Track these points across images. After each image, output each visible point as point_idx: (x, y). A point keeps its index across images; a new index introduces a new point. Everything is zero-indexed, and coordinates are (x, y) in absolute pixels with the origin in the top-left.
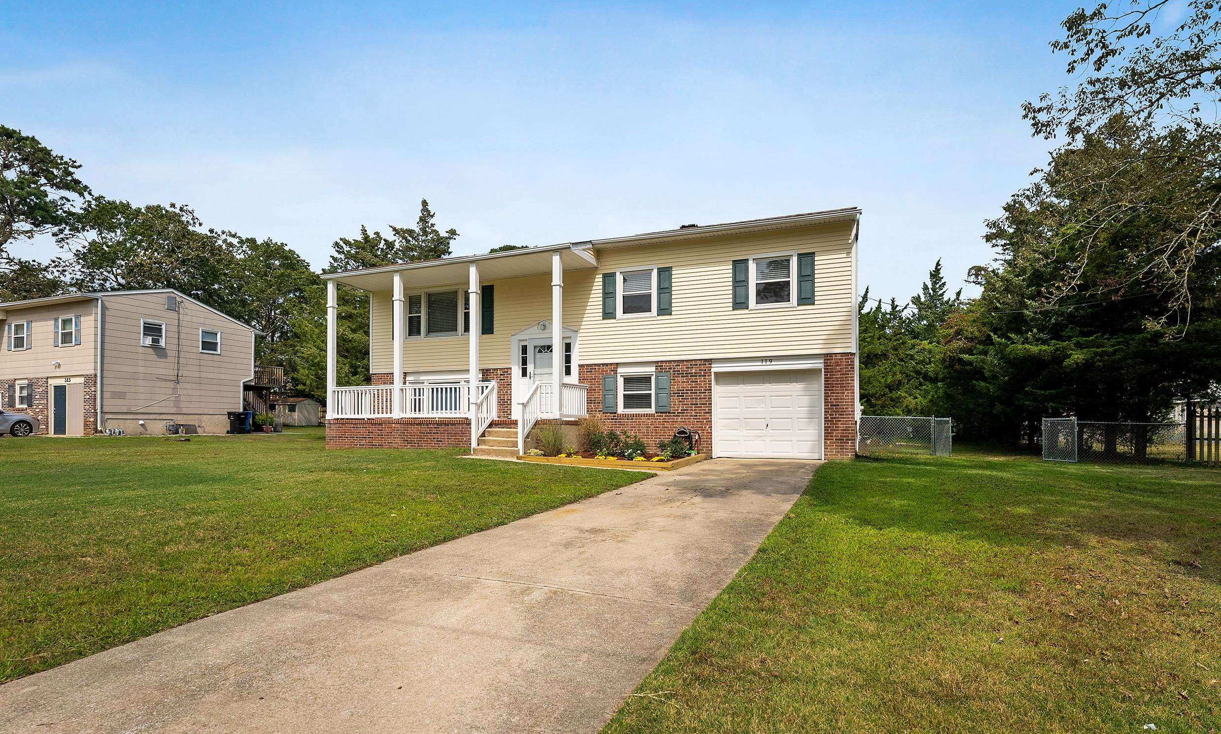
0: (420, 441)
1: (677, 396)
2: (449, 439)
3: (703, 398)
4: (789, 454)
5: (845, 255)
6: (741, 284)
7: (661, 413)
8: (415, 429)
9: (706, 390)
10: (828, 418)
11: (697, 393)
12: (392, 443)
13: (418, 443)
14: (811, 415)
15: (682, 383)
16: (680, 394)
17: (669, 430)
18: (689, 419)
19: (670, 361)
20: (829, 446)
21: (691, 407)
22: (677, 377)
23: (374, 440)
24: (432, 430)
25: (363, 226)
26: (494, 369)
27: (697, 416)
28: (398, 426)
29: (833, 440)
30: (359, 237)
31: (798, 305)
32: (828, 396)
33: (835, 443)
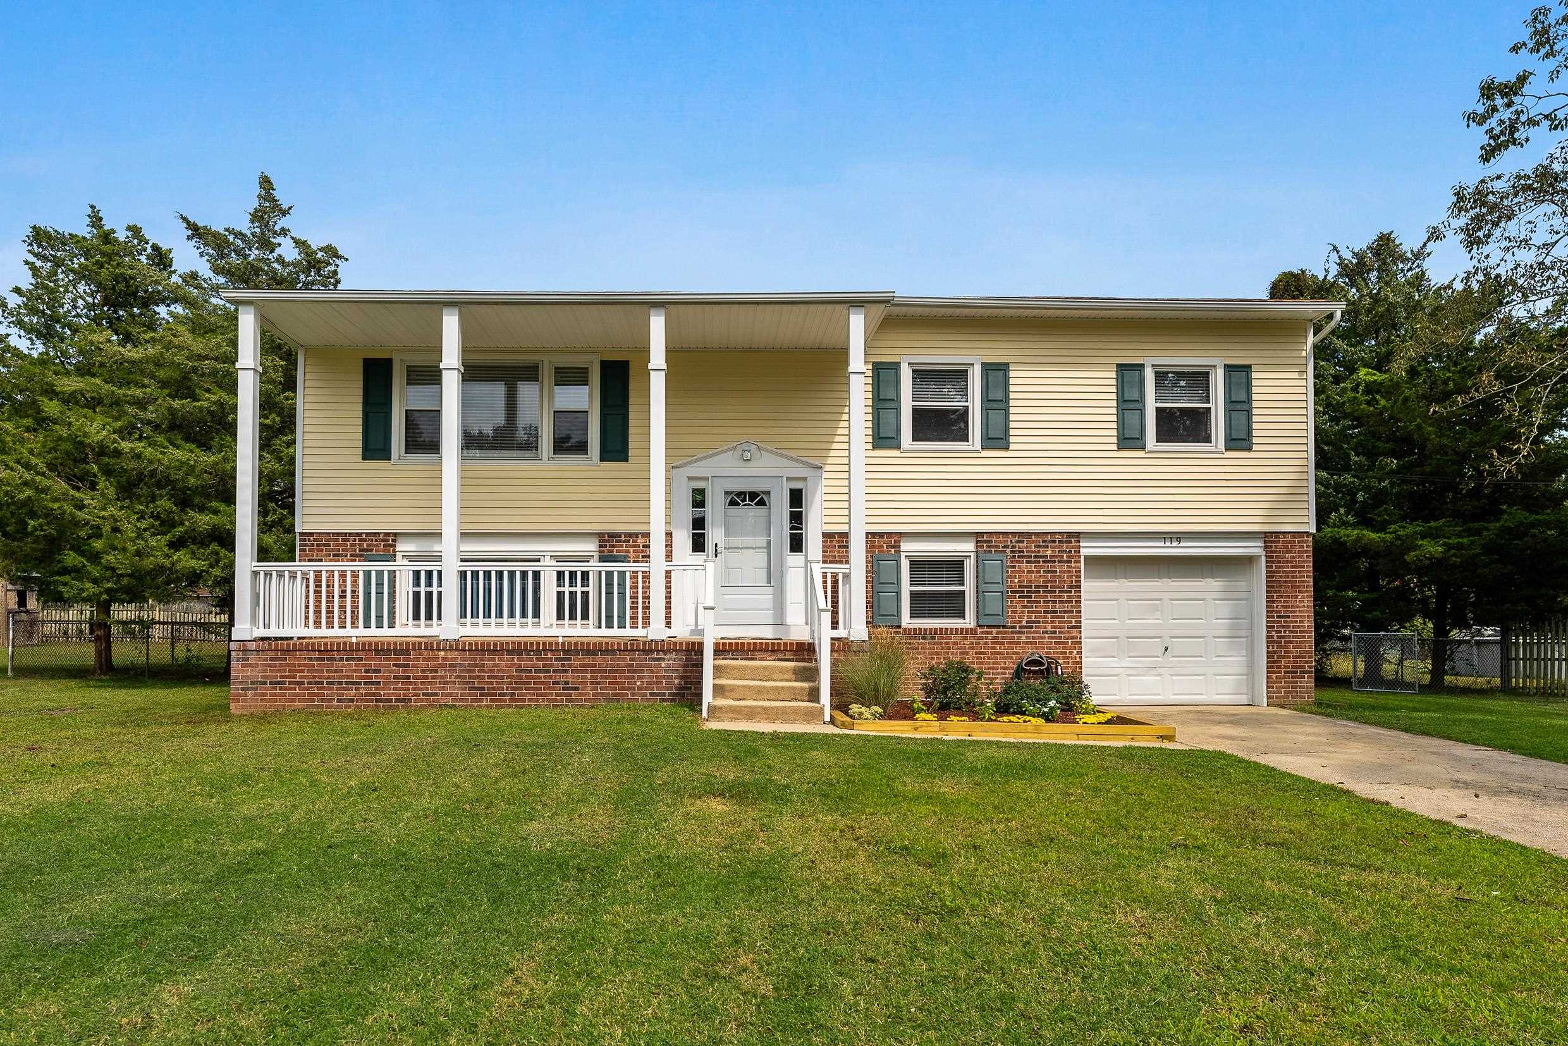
0: (515, 689)
1: (1019, 597)
2: (598, 683)
3: (1067, 602)
4: (1202, 697)
5: (1296, 375)
6: (1132, 406)
7: (989, 626)
8: (503, 662)
9: (1071, 587)
10: (1272, 637)
11: (1055, 592)
12: (437, 695)
13: (513, 695)
14: (1237, 633)
15: (1027, 574)
16: (1024, 592)
17: (1005, 658)
18: (1042, 638)
19: (1005, 534)
20: (1275, 682)
21: (1045, 617)
22: (1018, 562)
23: (383, 689)
24: (551, 665)
25: (93, 207)
26: (630, 535)
27: (1055, 632)
28: (455, 654)
29: (1280, 672)
30: (83, 230)
31: (1226, 450)
32: (1273, 602)
33: (1284, 677)
